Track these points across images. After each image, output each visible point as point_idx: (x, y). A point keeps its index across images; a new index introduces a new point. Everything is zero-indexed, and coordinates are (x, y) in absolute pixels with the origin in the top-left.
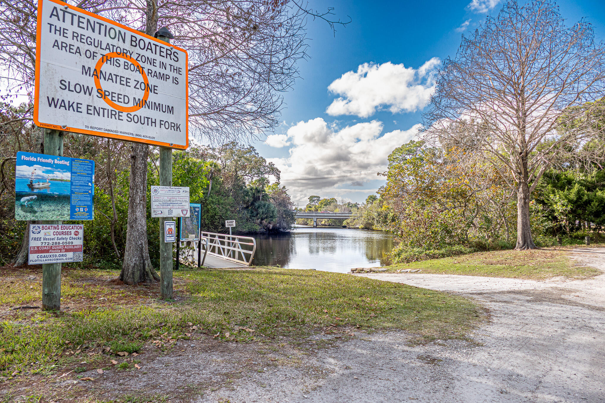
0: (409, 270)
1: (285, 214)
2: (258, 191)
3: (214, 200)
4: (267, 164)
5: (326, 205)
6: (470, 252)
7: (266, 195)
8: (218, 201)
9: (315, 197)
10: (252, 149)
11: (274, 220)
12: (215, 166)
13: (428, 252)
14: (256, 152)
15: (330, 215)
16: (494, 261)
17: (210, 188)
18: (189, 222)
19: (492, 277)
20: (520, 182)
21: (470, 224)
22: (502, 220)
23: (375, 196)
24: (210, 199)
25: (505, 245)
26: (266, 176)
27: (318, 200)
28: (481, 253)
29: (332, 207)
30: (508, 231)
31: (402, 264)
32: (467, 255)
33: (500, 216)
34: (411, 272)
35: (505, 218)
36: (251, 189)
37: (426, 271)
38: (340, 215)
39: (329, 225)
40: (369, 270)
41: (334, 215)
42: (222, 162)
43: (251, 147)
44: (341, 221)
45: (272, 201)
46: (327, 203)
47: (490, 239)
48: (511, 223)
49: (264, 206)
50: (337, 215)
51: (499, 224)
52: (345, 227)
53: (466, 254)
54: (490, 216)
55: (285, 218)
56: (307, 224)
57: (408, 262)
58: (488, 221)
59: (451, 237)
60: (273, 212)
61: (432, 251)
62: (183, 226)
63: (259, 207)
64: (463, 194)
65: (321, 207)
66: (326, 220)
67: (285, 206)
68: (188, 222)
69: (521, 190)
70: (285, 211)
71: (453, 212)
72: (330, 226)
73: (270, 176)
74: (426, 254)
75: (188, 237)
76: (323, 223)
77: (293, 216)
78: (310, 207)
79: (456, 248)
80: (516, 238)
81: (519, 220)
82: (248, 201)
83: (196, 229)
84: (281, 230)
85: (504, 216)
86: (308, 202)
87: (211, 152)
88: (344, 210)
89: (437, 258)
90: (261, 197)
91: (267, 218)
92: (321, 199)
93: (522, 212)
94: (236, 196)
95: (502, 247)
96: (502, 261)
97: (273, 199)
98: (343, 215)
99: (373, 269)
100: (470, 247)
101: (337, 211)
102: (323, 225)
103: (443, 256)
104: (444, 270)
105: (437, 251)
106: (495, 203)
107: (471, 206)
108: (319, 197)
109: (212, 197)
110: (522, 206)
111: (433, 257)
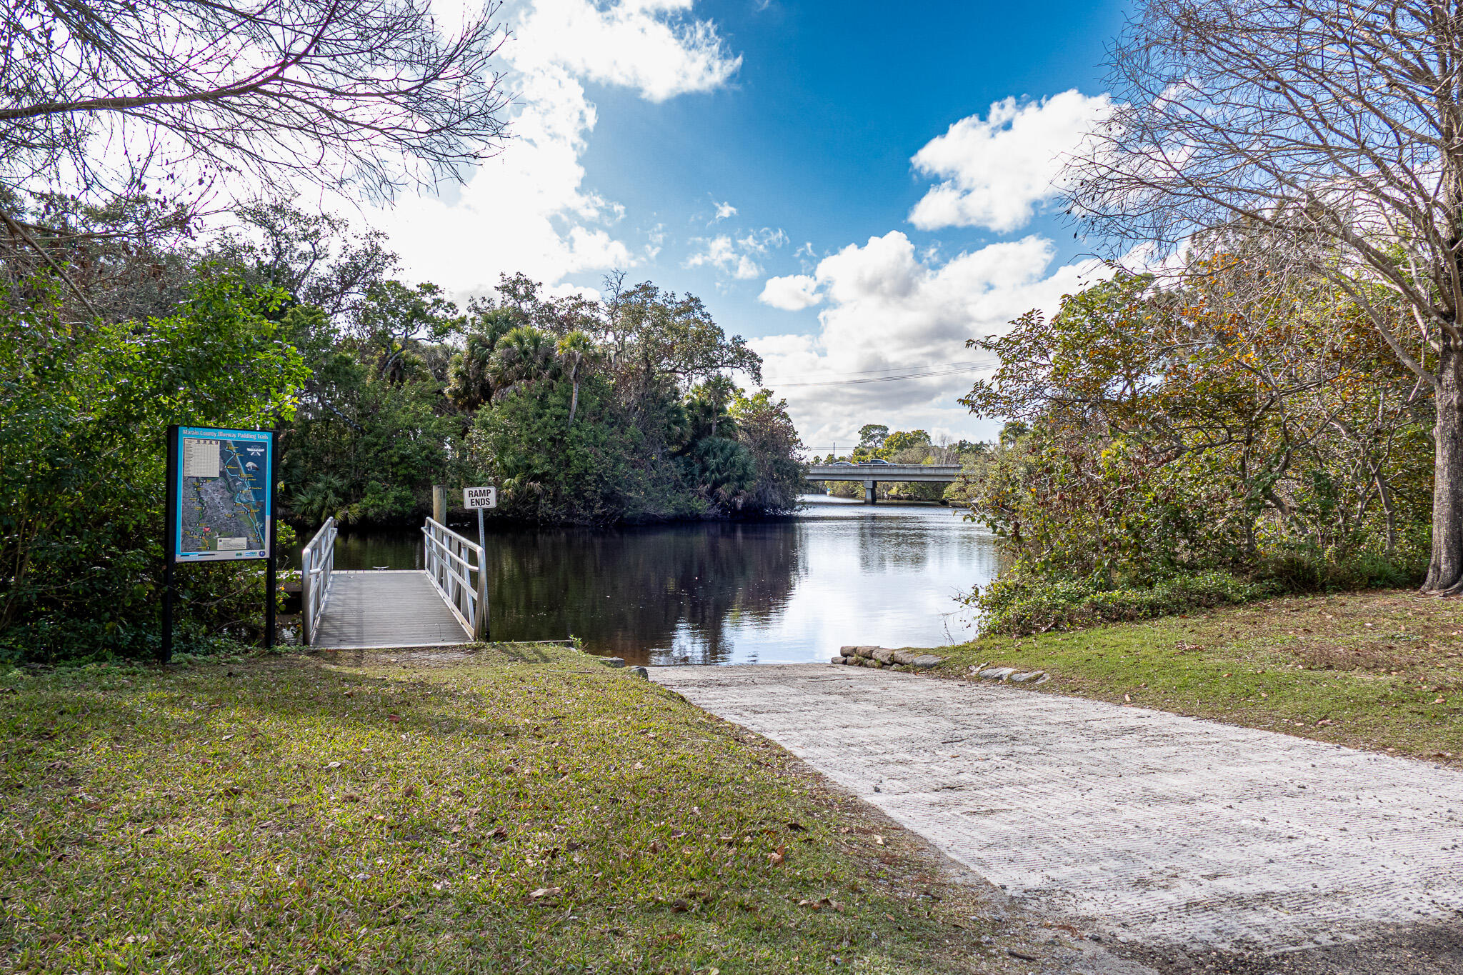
0: (1006, 671)
1: (778, 470)
2: (708, 411)
3: (583, 434)
4: (728, 340)
5: (900, 447)
6: (1252, 598)
7: (729, 421)
8: (595, 437)
9: (875, 427)
10: (692, 304)
11: (747, 486)
12: (585, 346)
13: (1101, 596)
14: (704, 310)
15: (907, 472)
16: (1340, 646)
17: (574, 402)
18: (217, 497)
19: (1326, 739)
20: (1447, 349)
21: (1265, 499)
22: (1371, 485)
23: (1024, 425)
24: (574, 431)
25: (1381, 573)
26: (725, 372)
27: (883, 435)
28: (1294, 601)
29: (915, 451)
30: (1392, 522)
31: (1004, 640)
32: (1240, 612)
33: (1366, 473)
34: (1012, 682)
35: (1382, 479)
36: (690, 407)
37: (1065, 684)
38: (933, 472)
39: (909, 498)
40: (885, 659)
41: (918, 472)
42: (616, 339)
43: (692, 299)
44: (939, 487)
45: (742, 437)
46: (904, 442)
47: (1331, 548)
48: (1400, 495)
49: (722, 449)
50: (925, 472)
51: (1362, 499)
52: (944, 504)
53: (1237, 604)
54: (1333, 473)
55: (777, 480)
56: (854, 496)
57: (1025, 633)
58: (1327, 489)
59: (1195, 543)
60: (745, 465)
61: (1116, 593)
62: (187, 509)
63: (707, 453)
64: (1236, 400)
65: (889, 453)
66: (901, 485)
67: (777, 450)
68: (214, 496)
69: (1449, 376)
70: (775, 462)
71: (1208, 459)
72: (912, 502)
73: (735, 370)
74: (1093, 603)
75: (213, 547)
76: (894, 491)
77: (796, 475)
78: (863, 453)
79: (1208, 580)
80: (1427, 549)
81: (1442, 484)
82: (681, 436)
83: (253, 519)
84: (769, 511)
85: (1378, 473)
86: (857, 440)
87: (585, 312)
88: (948, 459)
89: (1132, 619)
90: (714, 428)
91: (727, 480)
92: (890, 432)
93: (1452, 457)
94: (647, 424)
95: (1371, 578)
96: (1374, 647)
97: (748, 431)
98: (941, 472)
99: (900, 656)
100: (1259, 579)
101: (930, 461)
102: (894, 498)
103: (1154, 611)
104: (1131, 685)
105: (1132, 595)
106: (1349, 431)
107: (1268, 441)
108: (886, 429)
109: (577, 426)
110: (1454, 437)
111: (1119, 615)
